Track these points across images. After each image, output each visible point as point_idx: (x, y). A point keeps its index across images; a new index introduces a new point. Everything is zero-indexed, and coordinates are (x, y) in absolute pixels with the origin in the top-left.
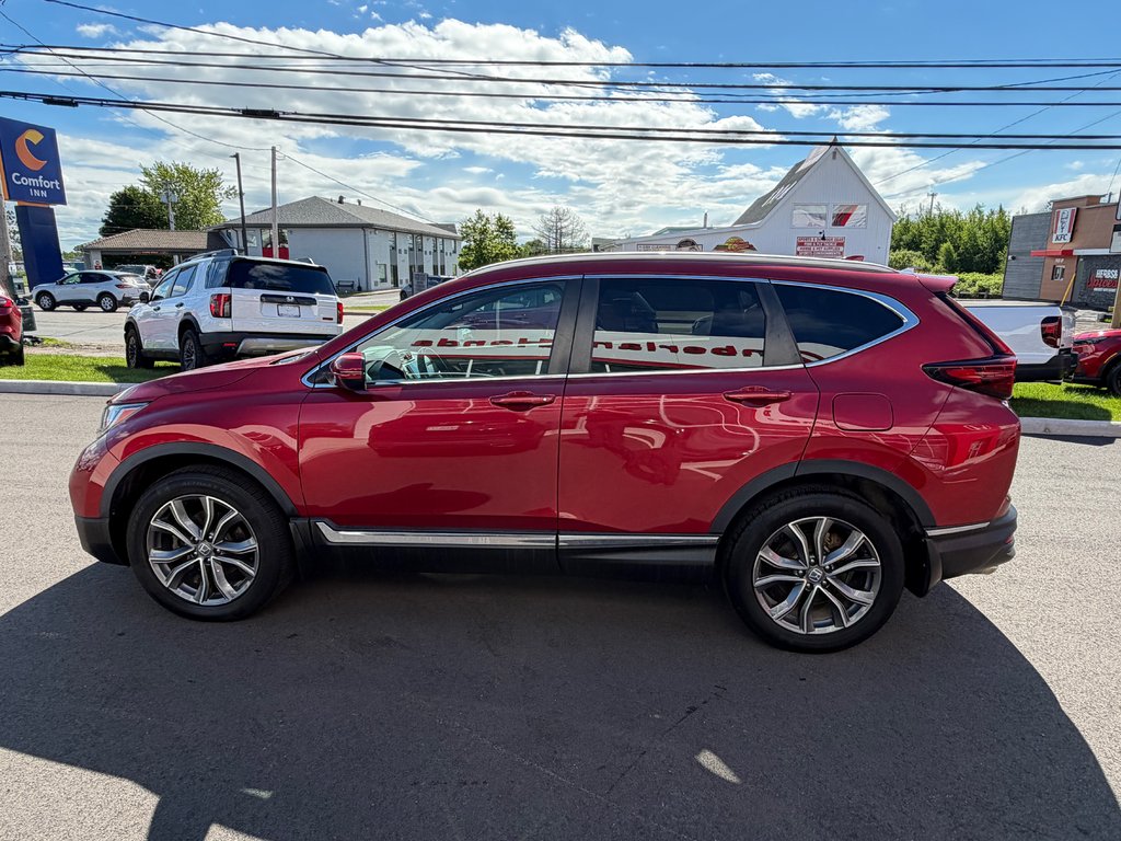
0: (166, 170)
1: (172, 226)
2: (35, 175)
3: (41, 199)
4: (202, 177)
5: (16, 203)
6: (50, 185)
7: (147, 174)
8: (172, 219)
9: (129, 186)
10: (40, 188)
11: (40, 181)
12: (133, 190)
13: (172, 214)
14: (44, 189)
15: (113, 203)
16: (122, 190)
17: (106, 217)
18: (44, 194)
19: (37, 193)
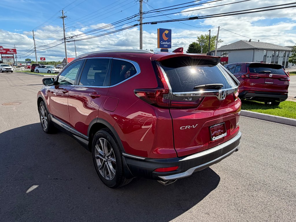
0: (203, 37)
1: (202, 52)
2: (165, 41)
3: (166, 47)
4: (212, 38)
5: (161, 49)
6: (168, 43)
7: (198, 38)
8: (202, 50)
9: (194, 42)
10: (166, 45)
11: (166, 43)
12: (194, 43)
13: (202, 49)
14: (167, 45)
15: (189, 47)
16: (192, 43)
17: (187, 51)
18: (167, 46)
19: (165, 46)
